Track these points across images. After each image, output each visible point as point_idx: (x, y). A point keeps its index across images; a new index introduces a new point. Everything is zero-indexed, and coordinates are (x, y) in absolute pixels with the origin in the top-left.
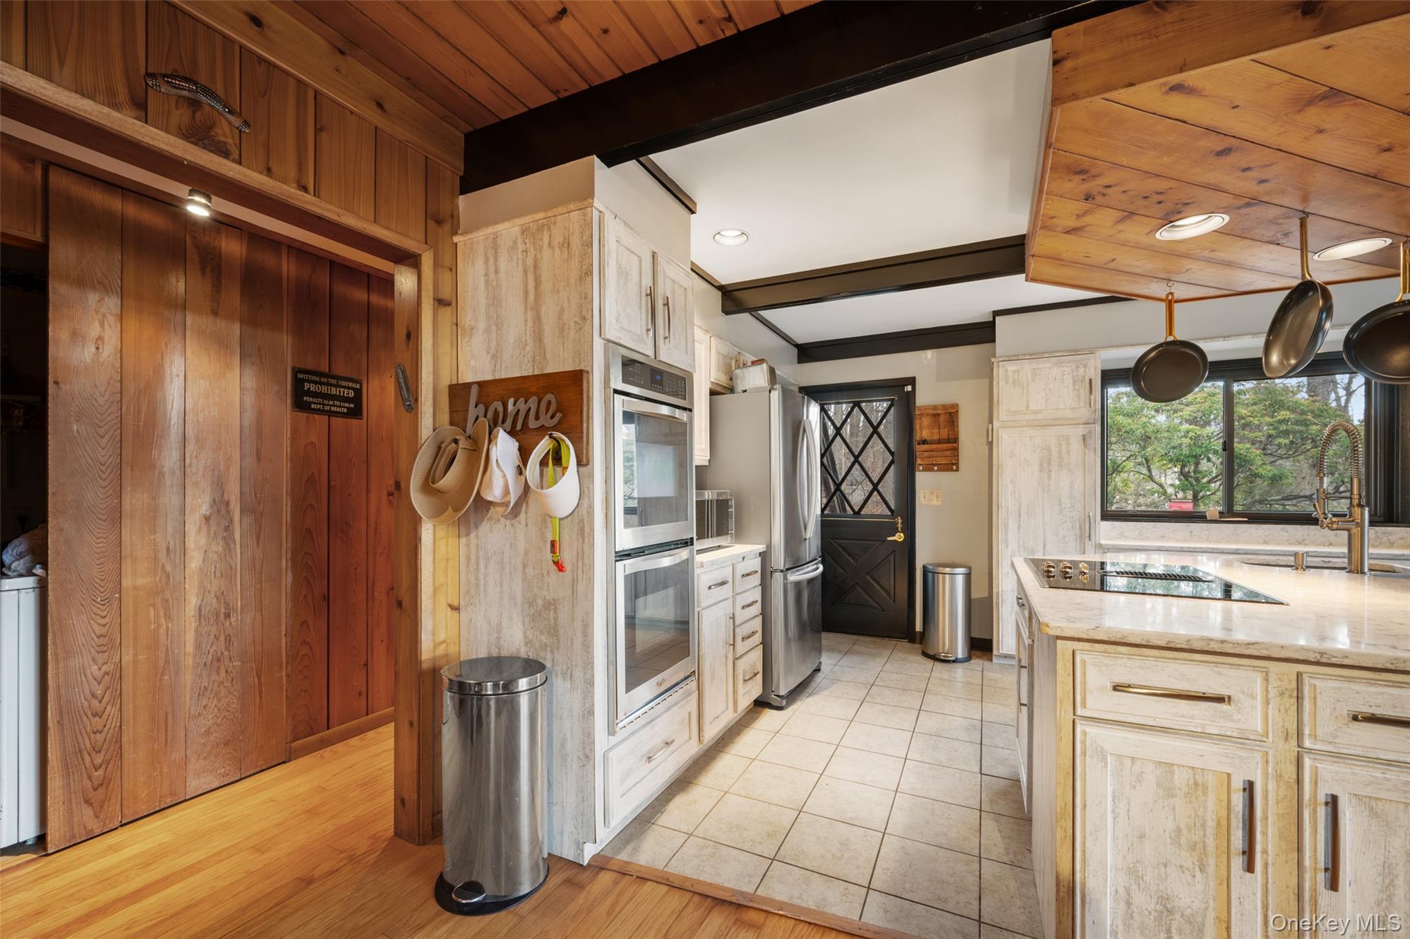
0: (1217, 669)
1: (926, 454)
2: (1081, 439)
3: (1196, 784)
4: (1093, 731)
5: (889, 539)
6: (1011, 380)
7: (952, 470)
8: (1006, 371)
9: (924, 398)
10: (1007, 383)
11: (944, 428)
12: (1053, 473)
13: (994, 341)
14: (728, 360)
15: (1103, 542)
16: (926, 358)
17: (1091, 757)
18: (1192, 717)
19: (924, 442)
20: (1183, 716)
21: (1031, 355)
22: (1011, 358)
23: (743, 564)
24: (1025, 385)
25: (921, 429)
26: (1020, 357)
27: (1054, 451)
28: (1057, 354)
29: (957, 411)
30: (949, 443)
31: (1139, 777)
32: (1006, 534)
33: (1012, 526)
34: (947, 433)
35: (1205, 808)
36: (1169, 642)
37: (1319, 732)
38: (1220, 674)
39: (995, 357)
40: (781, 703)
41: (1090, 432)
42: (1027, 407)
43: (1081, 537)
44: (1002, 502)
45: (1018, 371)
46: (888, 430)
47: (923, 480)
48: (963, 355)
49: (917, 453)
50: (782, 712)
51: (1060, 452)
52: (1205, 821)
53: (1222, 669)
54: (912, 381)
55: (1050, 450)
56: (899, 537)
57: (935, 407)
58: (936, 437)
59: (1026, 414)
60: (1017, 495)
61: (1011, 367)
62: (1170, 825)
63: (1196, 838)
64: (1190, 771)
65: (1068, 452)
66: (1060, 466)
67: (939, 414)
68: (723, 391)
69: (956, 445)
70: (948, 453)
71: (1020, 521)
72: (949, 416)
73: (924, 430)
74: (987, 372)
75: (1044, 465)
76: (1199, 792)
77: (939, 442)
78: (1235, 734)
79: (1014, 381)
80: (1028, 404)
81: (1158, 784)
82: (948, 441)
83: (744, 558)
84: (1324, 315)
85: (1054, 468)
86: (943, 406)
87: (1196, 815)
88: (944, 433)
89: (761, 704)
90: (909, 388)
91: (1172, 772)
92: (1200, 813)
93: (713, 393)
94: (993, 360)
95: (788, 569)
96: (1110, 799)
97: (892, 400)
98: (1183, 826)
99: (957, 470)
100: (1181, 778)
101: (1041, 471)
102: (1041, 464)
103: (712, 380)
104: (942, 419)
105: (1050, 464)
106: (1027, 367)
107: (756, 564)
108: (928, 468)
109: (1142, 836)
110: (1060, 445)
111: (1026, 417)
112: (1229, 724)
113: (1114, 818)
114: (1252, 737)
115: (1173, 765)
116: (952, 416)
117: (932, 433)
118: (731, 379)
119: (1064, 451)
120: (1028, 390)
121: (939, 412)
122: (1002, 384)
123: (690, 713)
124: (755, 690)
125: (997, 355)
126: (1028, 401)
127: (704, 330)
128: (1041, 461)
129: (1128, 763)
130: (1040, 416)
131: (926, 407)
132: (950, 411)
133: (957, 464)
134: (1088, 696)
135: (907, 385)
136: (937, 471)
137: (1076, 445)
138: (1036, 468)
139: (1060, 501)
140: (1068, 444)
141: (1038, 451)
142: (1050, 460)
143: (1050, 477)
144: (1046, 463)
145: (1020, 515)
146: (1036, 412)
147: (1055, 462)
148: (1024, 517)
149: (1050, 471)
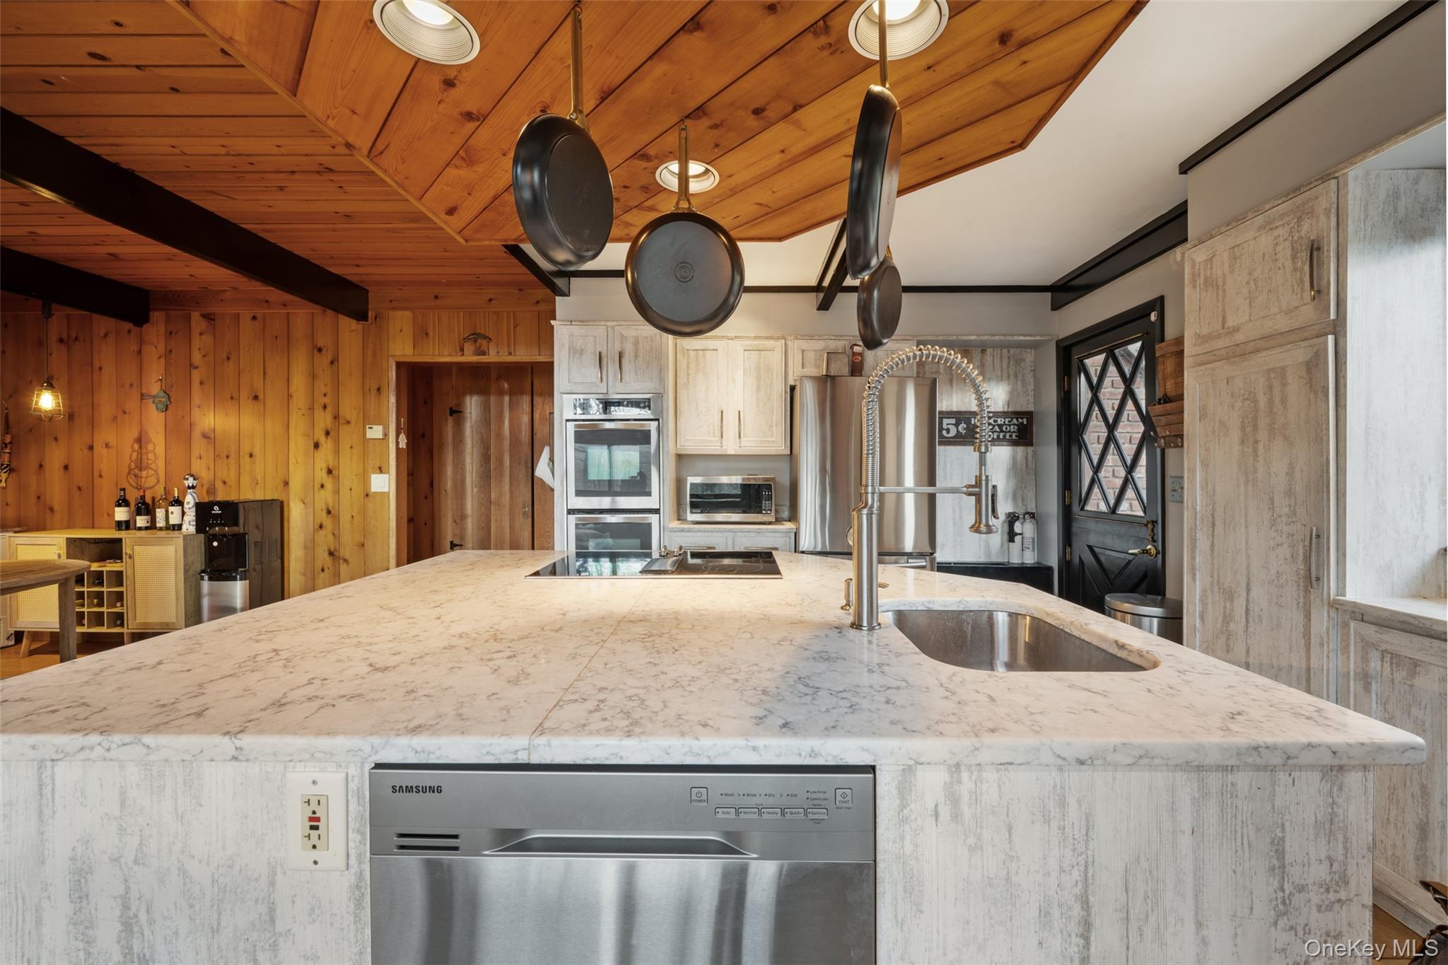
2: (1302, 372)
6: (1201, 279)
12: (1261, 446)
21: (1229, 222)
22: (1202, 240)
24: (1220, 283)
26: (1214, 233)
27: (1262, 401)
28: (1267, 207)
30: (1177, 401)
32: (1193, 558)
33: (1203, 543)
34: (1176, 384)
41: (1315, 355)
42: (1224, 323)
45: (1211, 260)
51: (1271, 402)
54: (1162, 302)
55: (1256, 402)
59: (1222, 336)
60: (1210, 487)
61: (1201, 255)
65: (1284, 401)
66: (1272, 430)
70: (1177, 418)
71: (1213, 536)
75: (1248, 429)
79: (1206, 280)
80: (1224, 318)
82: (1177, 397)
85: (1262, 435)
88: (1174, 384)
99: (1183, 446)
101: (1243, 442)
102: (1243, 428)
105: (1255, 428)
106: (1223, 246)
110: (1270, 388)
111: (1222, 343)
116: (1179, 357)
119: (1277, 399)
120: (1224, 290)
125: (1189, 239)
126: (1224, 312)
128: (1243, 422)
130: (1240, 338)
133: (1182, 438)
137: (1295, 384)
138: (1235, 435)
139: (1272, 500)
140: (1284, 385)
141: (1239, 404)
142: (1255, 419)
143: (1255, 451)
144: (1249, 427)
145: (1213, 525)
146: (1236, 329)
147: (1263, 423)
148: (1219, 528)
149: (1256, 442)
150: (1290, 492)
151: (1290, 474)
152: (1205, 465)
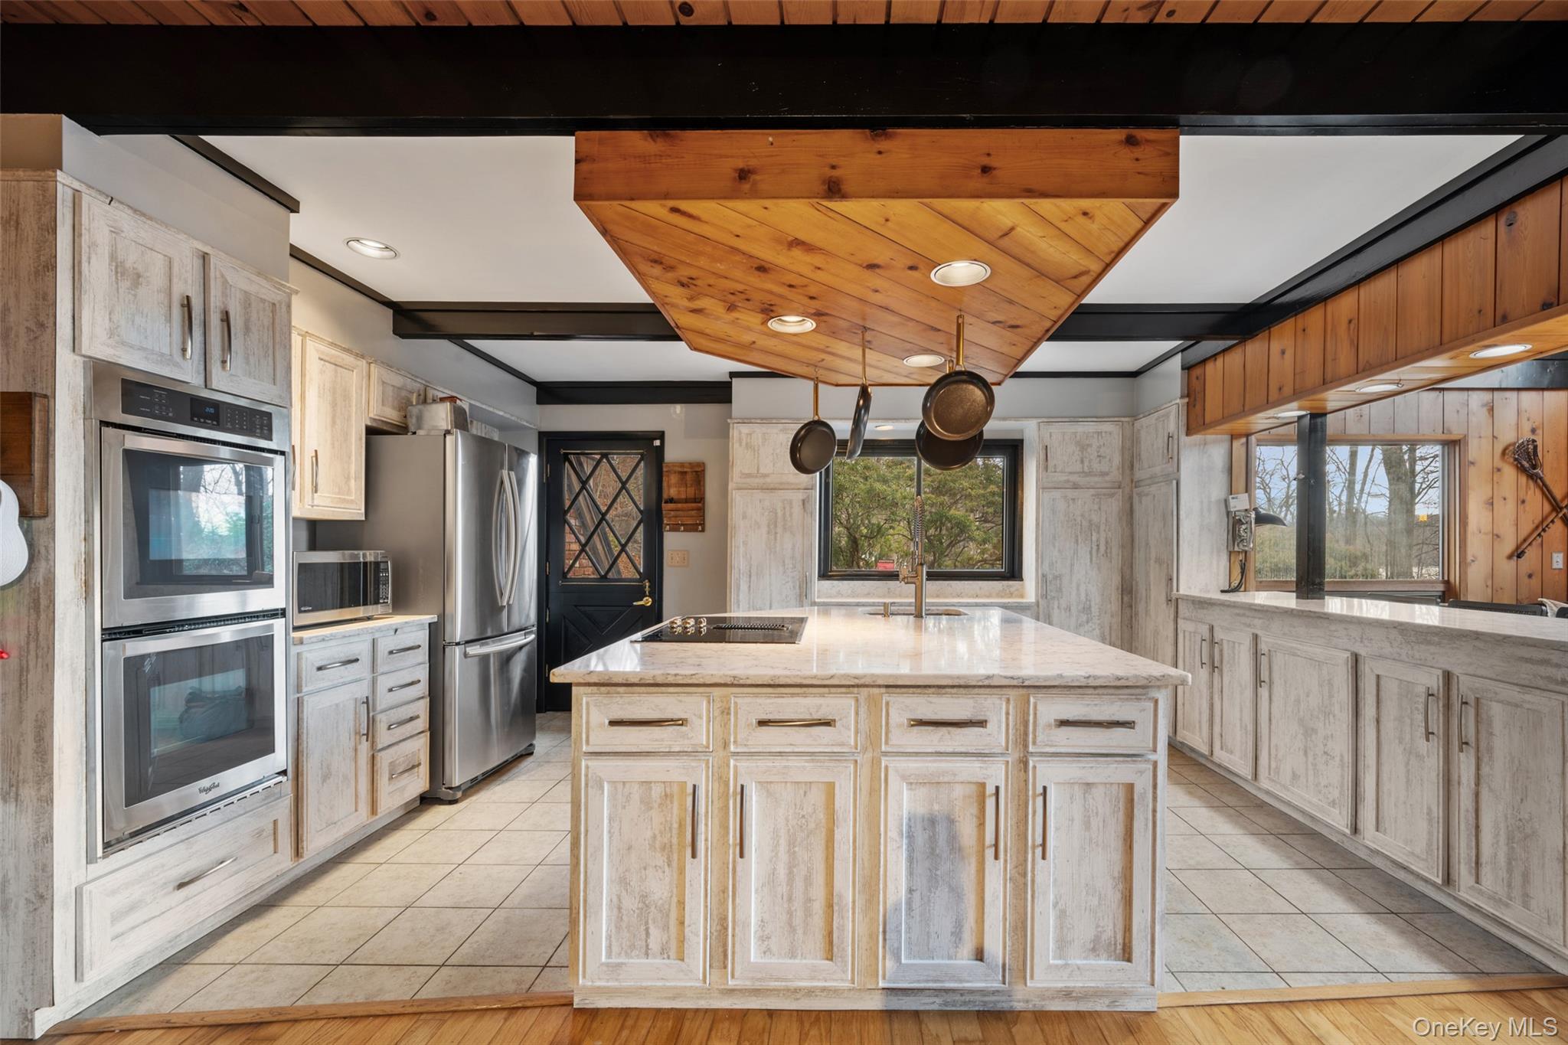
0: (679, 698)
1: (672, 513)
2: (801, 503)
3: (666, 795)
4: (595, 764)
5: (635, 603)
6: (744, 443)
7: (696, 530)
8: (740, 433)
9: (675, 453)
10: (740, 445)
11: (691, 486)
12: (778, 535)
13: (730, 401)
14: (404, 393)
15: (817, 600)
16: (675, 412)
17: (592, 787)
18: (662, 740)
19: (671, 501)
20: (656, 740)
21: (762, 419)
22: (745, 421)
23: (395, 637)
24: (756, 448)
25: (669, 487)
26: (753, 421)
27: (780, 514)
28: (783, 421)
29: (704, 471)
30: (695, 502)
31: (628, 798)
32: (738, 595)
33: (744, 587)
34: (693, 492)
35: (672, 814)
36: (641, 679)
37: (739, 740)
38: (681, 701)
39: (731, 418)
40: (454, 795)
41: (808, 497)
42: (758, 471)
43: (800, 595)
44: (735, 563)
45: (751, 434)
46: (638, 485)
47: (674, 542)
48: (706, 411)
49: (664, 512)
50: (455, 806)
51: (784, 515)
52: (671, 824)
53: (683, 698)
54: (661, 435)
55: (776, 513)
56: (647, 601)
57: (682, 465)
58: (683, 496)
59: (756, 477)
60: (748, 556)
61: (745, 429)
62: (649, 834)
63: (666, 840)
64: (663, 785)
65: (791, 515)
66: (785, 529)
67: (686, 472)
68: (395, 431)
69: (700, 505)
70: (693, 513)
71: (750, 582)
72: (695, 473)
73: (672, 490)
74: (723, 433)
75: (771, 527)
76: (668, 802)
77: (686, 501)
78: (689, 750)
79: (747, 444)
80: (758, 467)
81: (641, 802)
82: (695, 500)
83: (396, 631)
84: (863, 412)
85: (779, 530)
86: (690, 464)
87: (666, 821)
88: (691, 492)
89: (427, 800)
90: (657, 443)
91: (650, 789)
92: (668, 819)
93: (371, 432)
94: (729, 421)
95: (467, 642)
96: (606, 821)
97: (642, 454)
98: (657, 832)
99: (703, 530)
100: (657, 792)
101: (769, 533)
102: (769, 526)
103: (372, 415)
104: (689, 477)
105: (776, 526)
106: (758, 430)
107: (422, 638)
108: (675, 528)
109: (630, 848)
110: (784, 508)
111: (757, 480)
112: (686, 742)
113: (610, 838)
114: (700, 750)
115: (651, 782)
116: (698, 476)
117: (679, 492)
118: (405, 417)
119: (788, 514)
120: (759, 453)
121: (685, 470)
122: (736, 445)
123: (275, 822)
124: (418, 783)
125: (733, 416)
126: (758, 464)
127: (357, 355)
128: (769, 523)
129: (620, 786)
130: (768, 480)
131: (674, 464)
132: (697, 469)
133: (703, 525)
134: (591, 733)
135: (656, 439)
136: (684, 531)
137: (797, 509)
138: (764, 530)
139: (784, 562)
140: (791, 508)
141: (766, 513)
142: (776, 522)
143: (776, 539)
144: (773, 525)
145: (750, 576)
146: (765, 476)
147: (780, 524)
148: (754, 578)
149: (776, 533)
150: (793, 558)
151: (793, 549)
152: (745, 543)
